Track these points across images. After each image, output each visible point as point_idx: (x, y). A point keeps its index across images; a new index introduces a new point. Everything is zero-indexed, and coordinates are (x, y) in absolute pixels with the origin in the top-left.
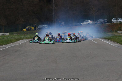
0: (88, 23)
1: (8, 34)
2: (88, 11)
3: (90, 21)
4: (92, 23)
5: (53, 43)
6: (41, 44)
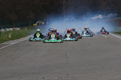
0: (98, 18)
1: (19, 29)
2: (98, 6)
3: (100, 16)
4: (101, 17)
5: (61, 41)
6: (46, 43)
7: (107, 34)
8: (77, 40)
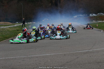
7: (92, 29)
8: (69, 38)
